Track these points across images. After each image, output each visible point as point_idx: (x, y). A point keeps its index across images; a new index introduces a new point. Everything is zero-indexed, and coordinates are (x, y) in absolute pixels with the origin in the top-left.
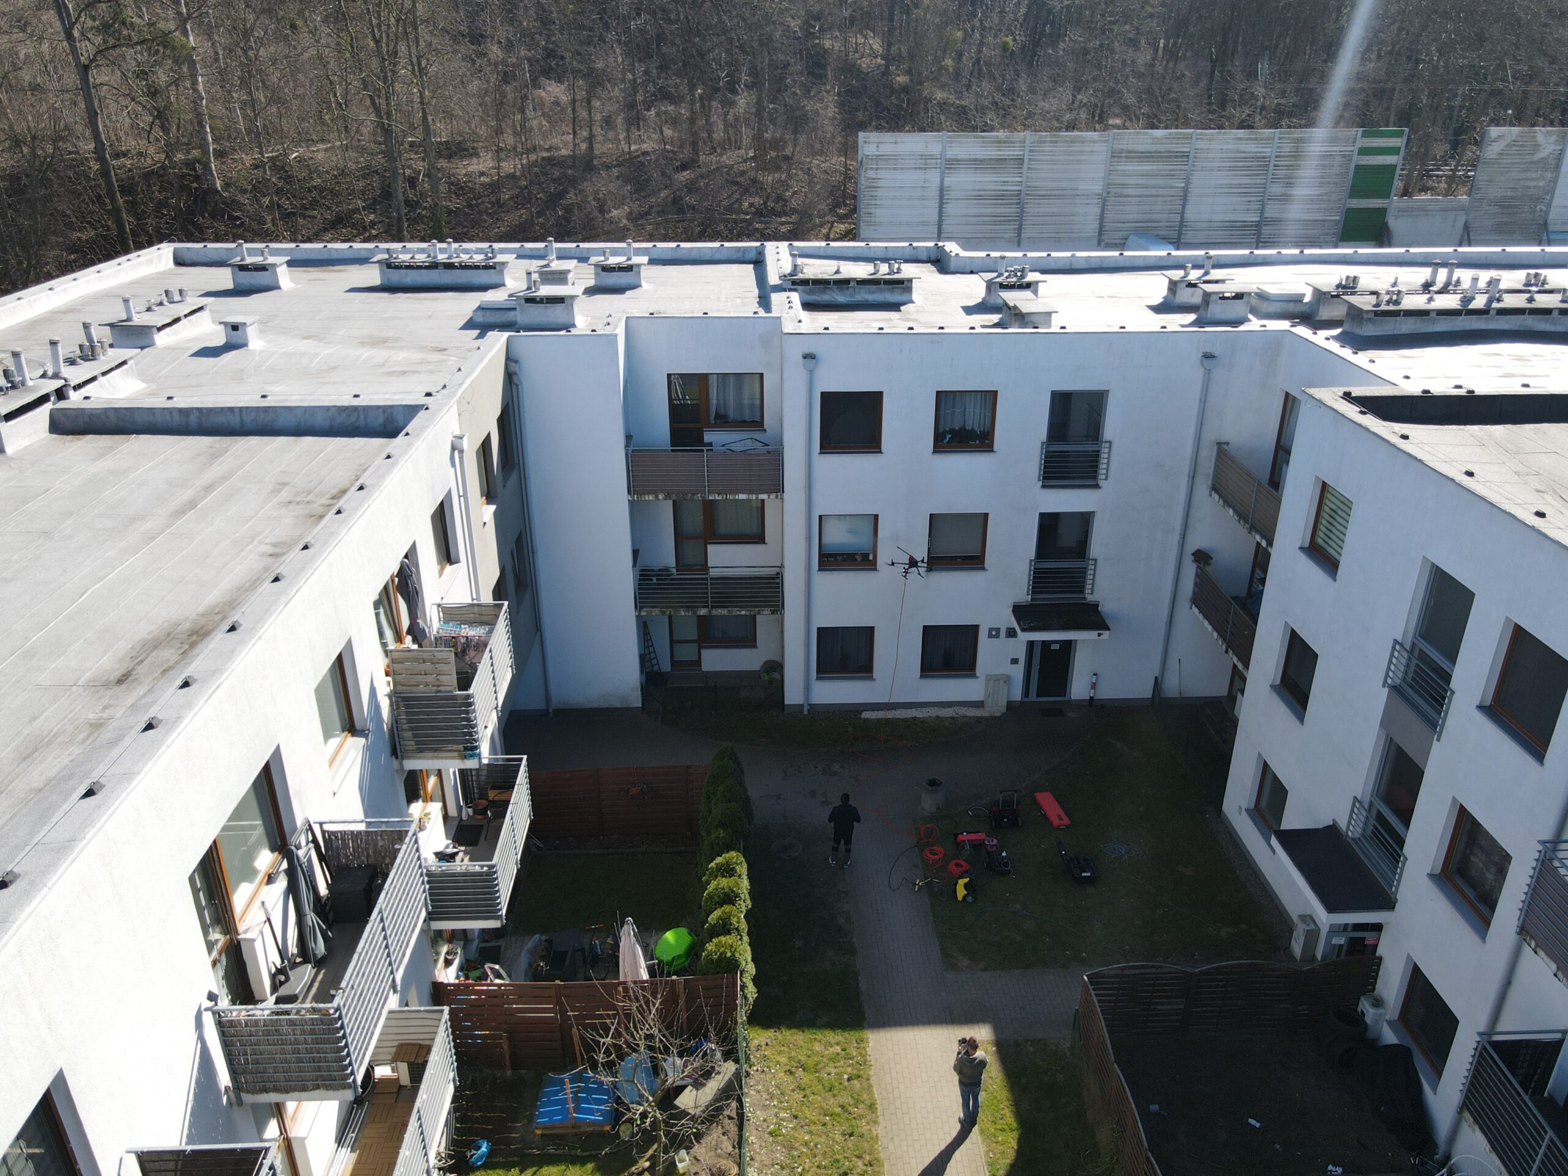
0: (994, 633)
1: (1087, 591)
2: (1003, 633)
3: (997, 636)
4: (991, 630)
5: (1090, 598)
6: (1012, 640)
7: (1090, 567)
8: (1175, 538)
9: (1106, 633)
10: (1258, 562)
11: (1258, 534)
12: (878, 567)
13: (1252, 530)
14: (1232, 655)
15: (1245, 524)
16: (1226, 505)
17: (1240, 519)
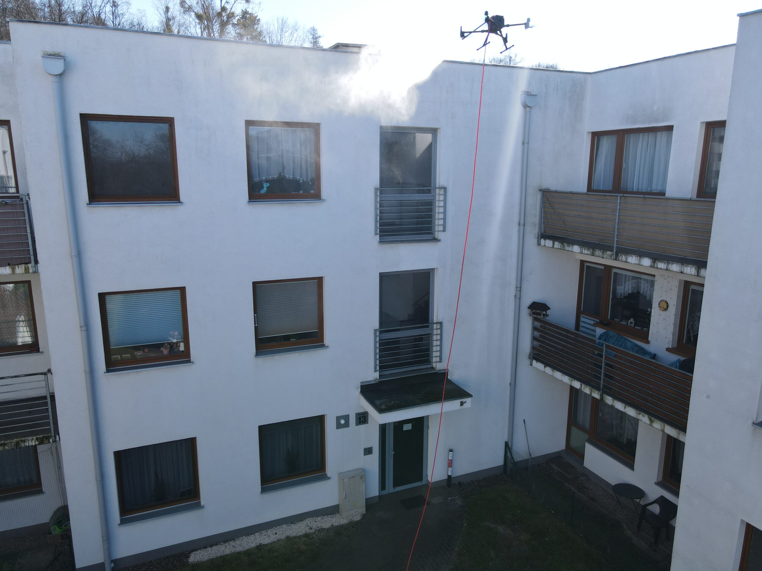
0: (343, 422)
1: (434, 360)
2: (353, 420)
3: (347, 425)
4: (338, 418)
5: (439, 367)
6: (363, 427)
7: (435, 332)
8: (512, 291)
9: (468, 400)
10: (582, 310)
11: (632, 256)
12: (192, 358)
13: (620, 255)
14: (613, 402)
15: (604, 253)
16: (565, 245)
17: (595, 251)
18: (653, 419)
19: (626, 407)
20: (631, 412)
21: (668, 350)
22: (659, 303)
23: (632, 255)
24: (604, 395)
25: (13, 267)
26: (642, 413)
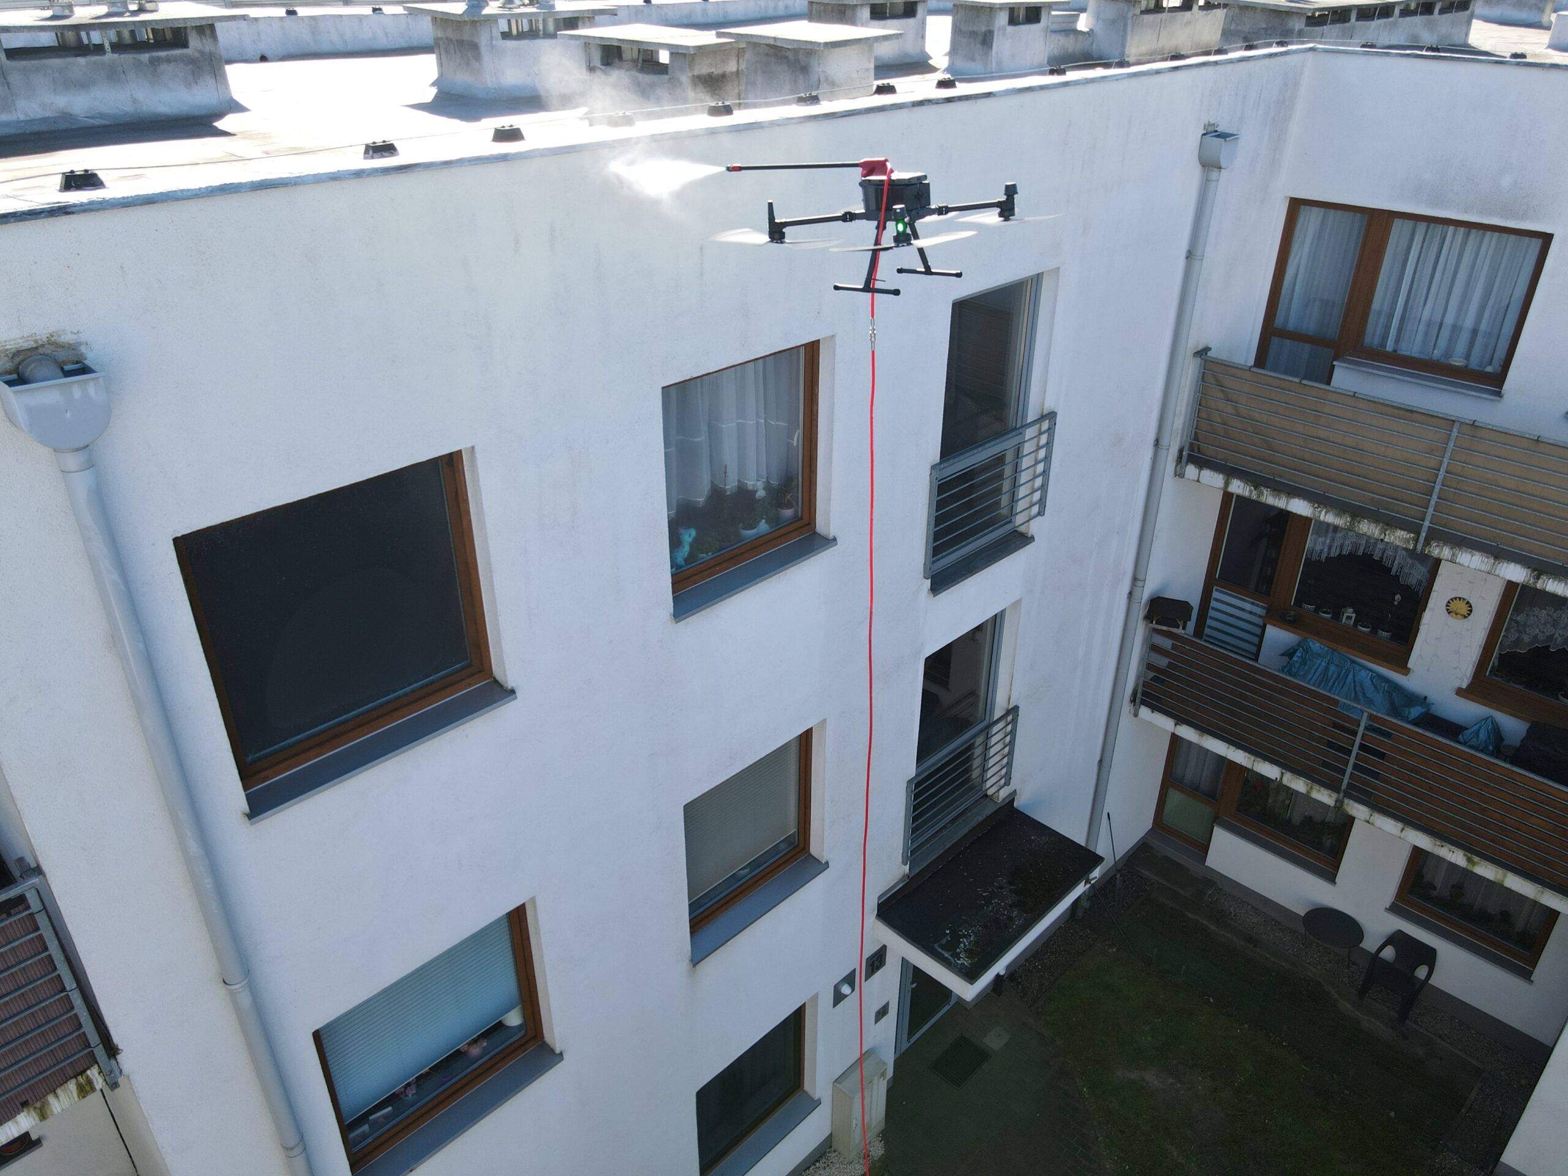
0: (844, 988)
2: (861, 974)
3: (851, 990)
4: (837, 988)
5: (1003, 794)
6: (877, 975)
10: (1217, 576)
11: (1470, 552)
12: (559, 1045)
13: (1434, 545)
14: (1371, 815)
15: (1387, 533)
16: (1265, 492)
17: (1359, 522)
19: (1406, 829)
20: (1419, 839)
21: (1460, 692)
22: (1449, 602)
23: (1473, 551)
24: (1345, 800)
25: (38, 1105)
26: (1449, 846)
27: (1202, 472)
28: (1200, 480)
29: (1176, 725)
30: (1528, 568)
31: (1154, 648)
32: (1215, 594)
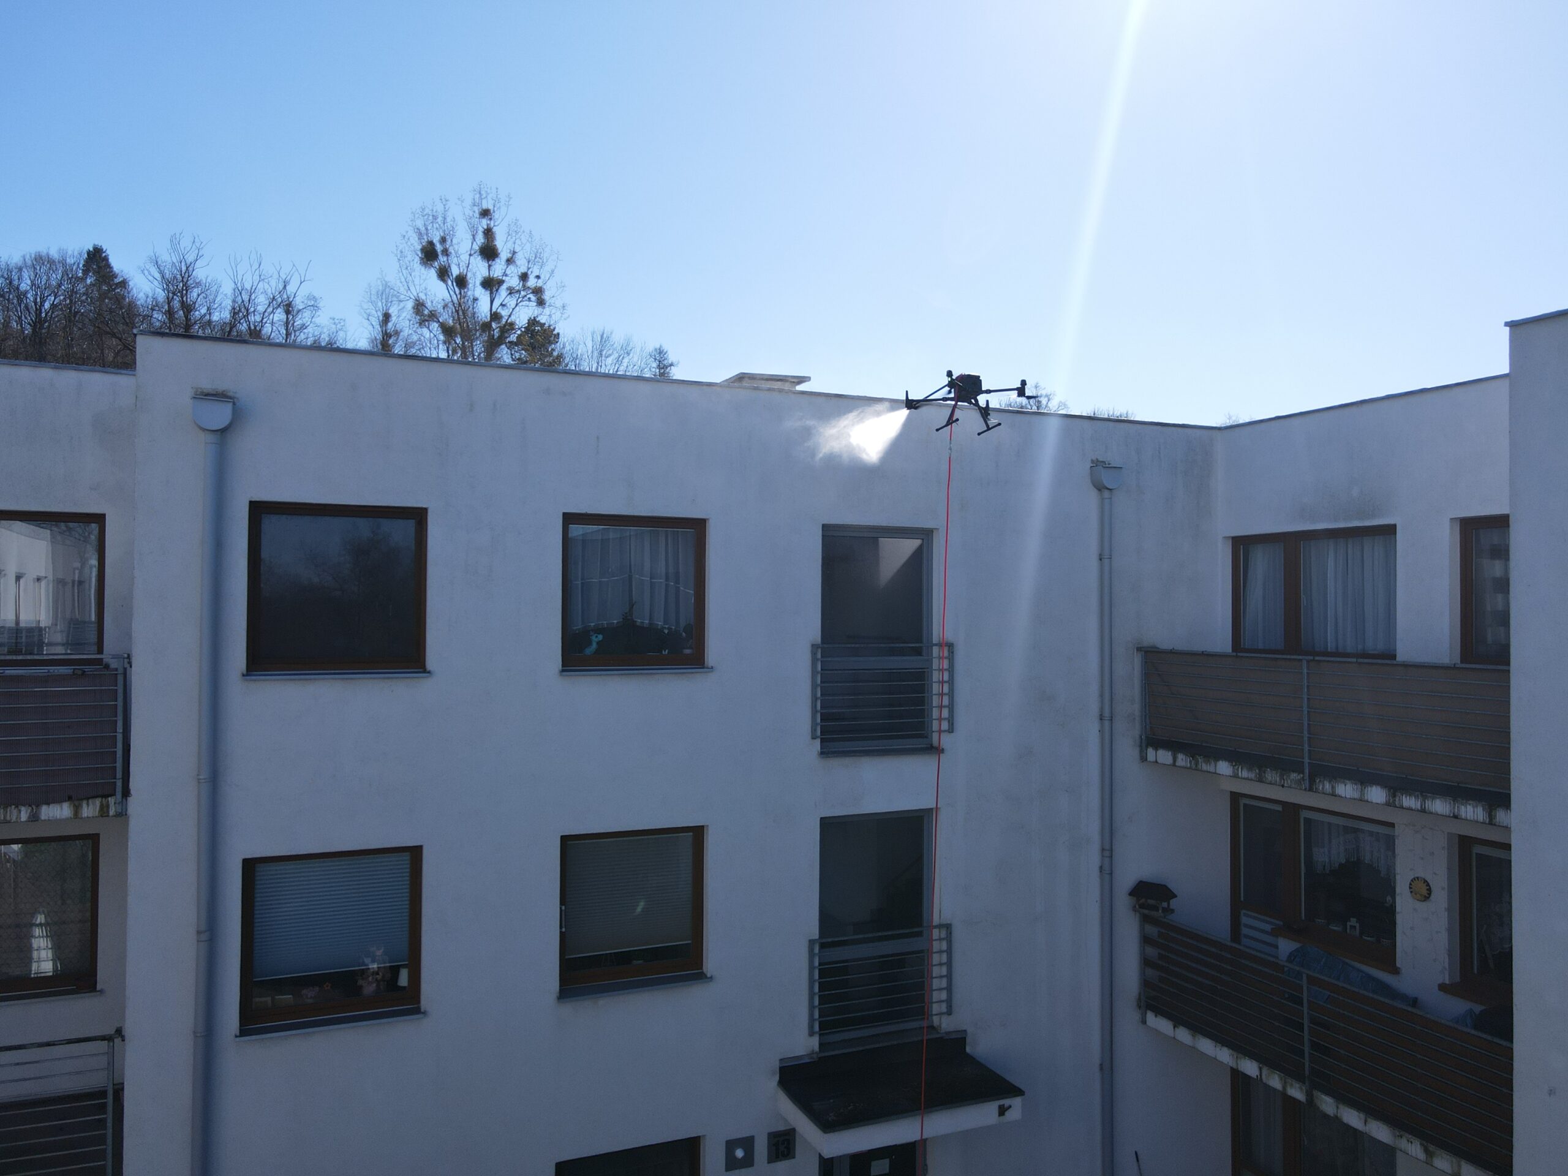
0: (740, 1153)
1: (935, 1008)
2: (761, 1148)
3: (748, 1161)
4: (731, 1145)
5: (946, 1024)
6: (782, 1166)
7: (936, 946)
8: (1093, 858)
9: (1016, 1102)
10: (1242, 899)
11: (1343, 782)
12: (424, 1003)
13: (1318, 781)
14: (1337, 1108)
15: (1285, 777)
16: (1200, 760)
17: (1264, 773)
18: (1432, 1148)
19: (1369, 1120)
20: (1380, 1132)
21: (1442, 987)
22: (1410, 884)
23: (1345, 781)
24: (1314, 1092)
25: (77, 803)
26: (1407, 1135)
27: (1158, 752)
28: (1159, 761)
29: (1174, 1028)
30: (1386, 787)
31: (1146, 940)
32: (1244, 920)
